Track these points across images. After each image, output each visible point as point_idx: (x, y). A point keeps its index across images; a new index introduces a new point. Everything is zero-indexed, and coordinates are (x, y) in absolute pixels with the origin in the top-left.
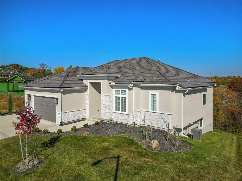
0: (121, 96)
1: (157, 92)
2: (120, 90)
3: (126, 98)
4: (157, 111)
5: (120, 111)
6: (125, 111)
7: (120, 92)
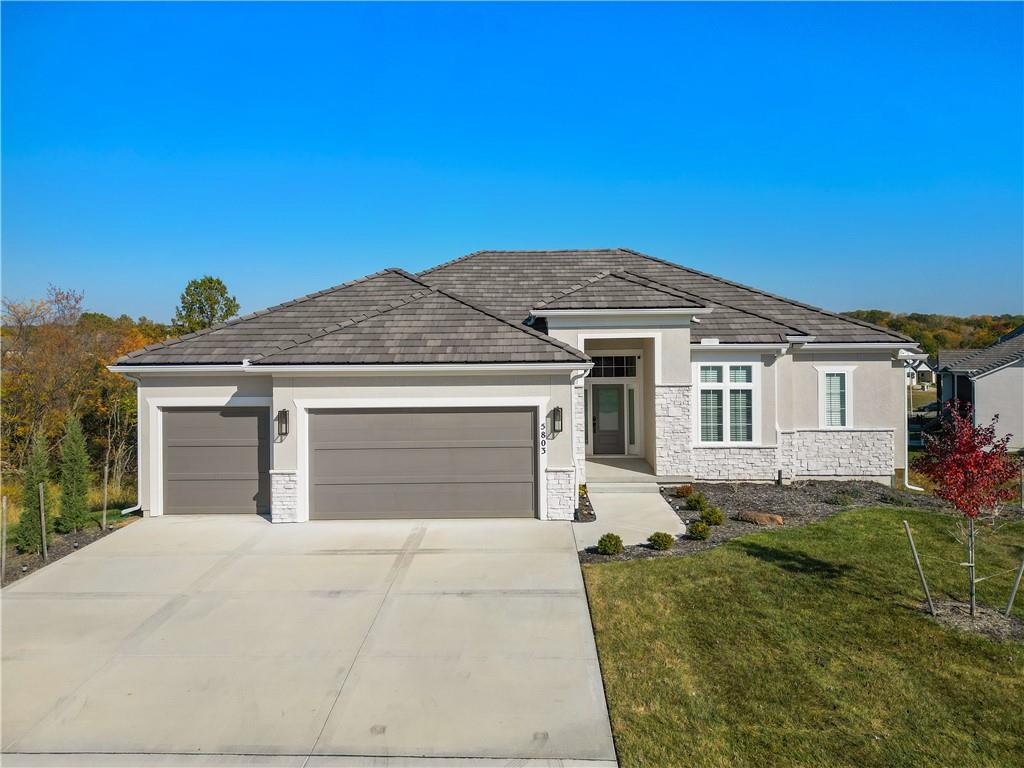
0: (727, 386)
1: (848, 368)
3: (750, 391)
4: (849, 426)
5: (727, 441)
6: (749, 438)
7: (726, 373)
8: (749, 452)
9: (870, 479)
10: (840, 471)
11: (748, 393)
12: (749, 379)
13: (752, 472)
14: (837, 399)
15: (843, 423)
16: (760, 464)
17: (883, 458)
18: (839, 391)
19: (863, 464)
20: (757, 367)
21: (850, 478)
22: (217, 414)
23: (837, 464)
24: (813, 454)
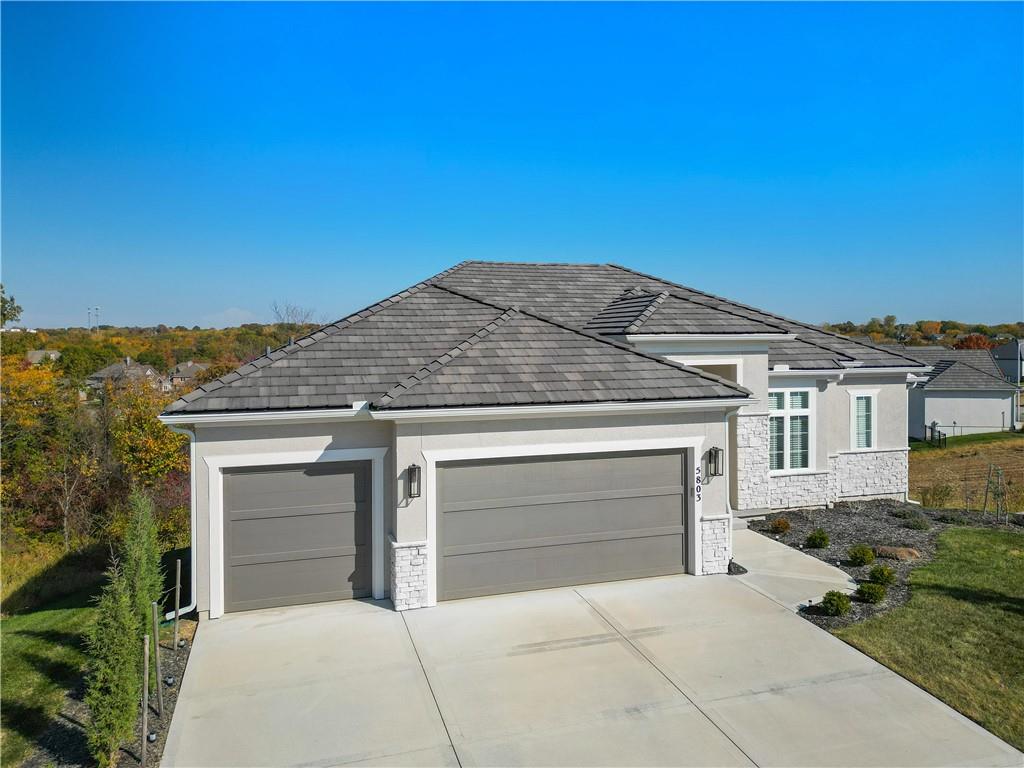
0: (787, 412)
1: (873, 391)
2: (787, 391)
3: (806, 417)
4: (874, 447)
5: (787, 470)
6: (805, 464)
7: (787, 399)
8: (806, 478)
9: (889, 496)
10: (868, 491)
11: (805, 420)
12: (805, 405)
13: (808, 498)
14: (863, 422)
15: (869, 445)
16: (814, 490)
17: (899, 476)
18: (865, 414)
19: (885, 483)
20: (813, 392)
21: (873, 497)
22: (300, 474)
23: (863, 485)
24: (846, 476)
